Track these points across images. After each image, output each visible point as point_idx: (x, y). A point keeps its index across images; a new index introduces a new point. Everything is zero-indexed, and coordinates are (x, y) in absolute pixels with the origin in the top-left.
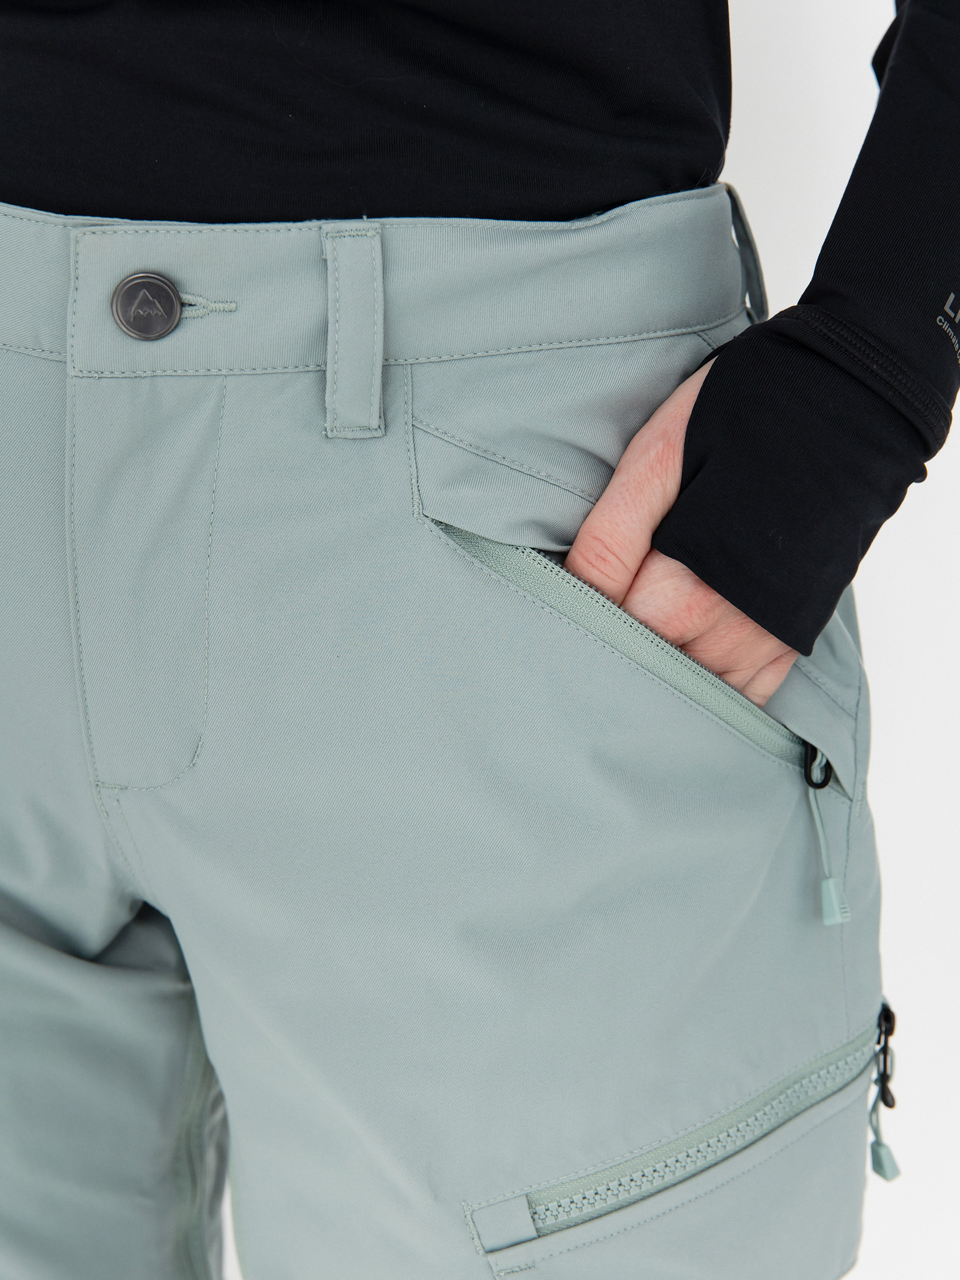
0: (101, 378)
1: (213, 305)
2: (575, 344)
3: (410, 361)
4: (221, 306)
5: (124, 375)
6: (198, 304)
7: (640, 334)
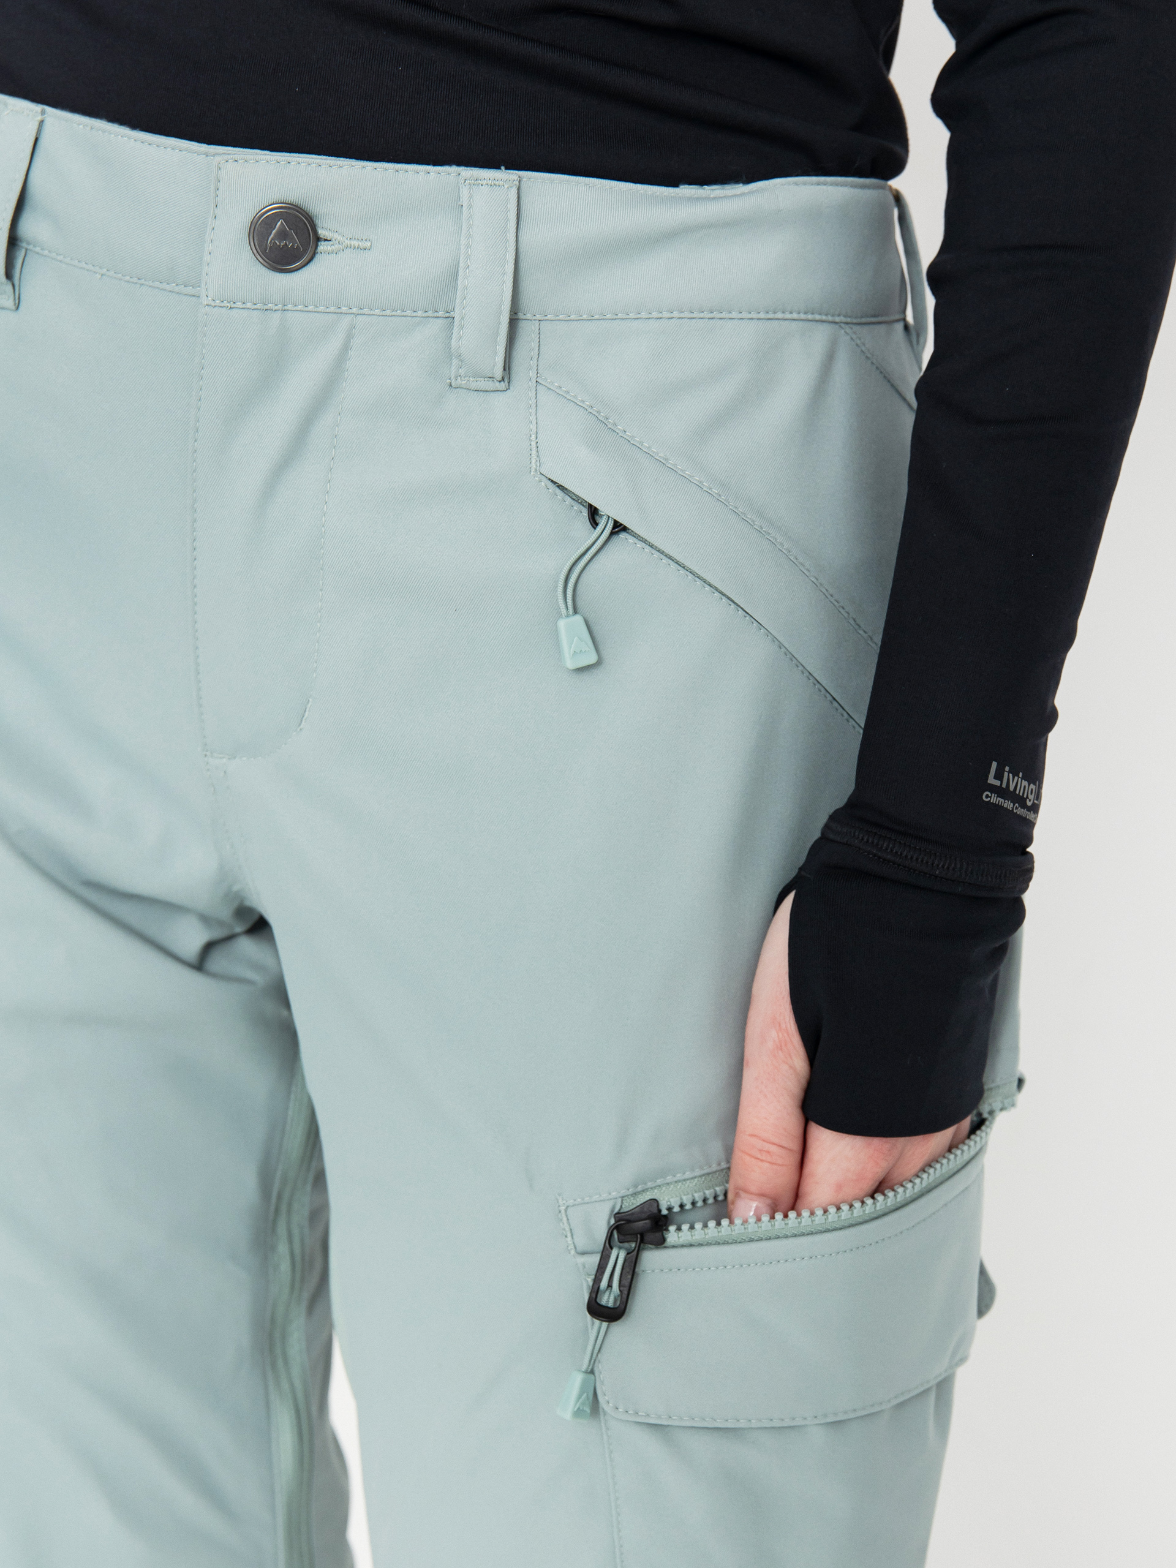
0: (233, 308)
1: (348, 242)
2: (706, 315)
3: (538, 317)
4: (356, 243)
5: (256, 307)
6: (333, 240)
7: (775, 313)
